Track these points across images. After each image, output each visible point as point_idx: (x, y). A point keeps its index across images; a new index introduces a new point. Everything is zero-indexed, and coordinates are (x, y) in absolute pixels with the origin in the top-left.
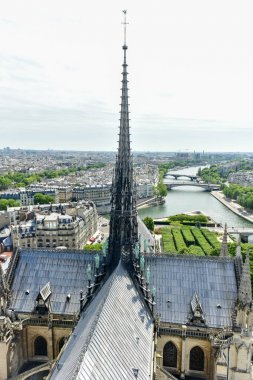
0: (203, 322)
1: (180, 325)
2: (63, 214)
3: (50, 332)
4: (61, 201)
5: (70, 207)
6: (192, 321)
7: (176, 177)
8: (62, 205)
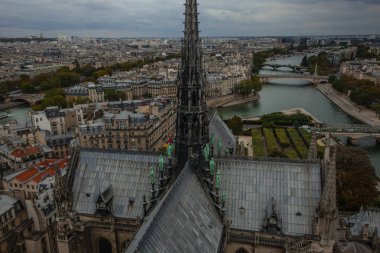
0: (279, 229)
1: (254, 232)
2: (135, 112)
3: (114, 235)
4: (134, 98)
5: (143, 104)
6: (267, 228)
7: (275, 68)
8: (135, 101)
